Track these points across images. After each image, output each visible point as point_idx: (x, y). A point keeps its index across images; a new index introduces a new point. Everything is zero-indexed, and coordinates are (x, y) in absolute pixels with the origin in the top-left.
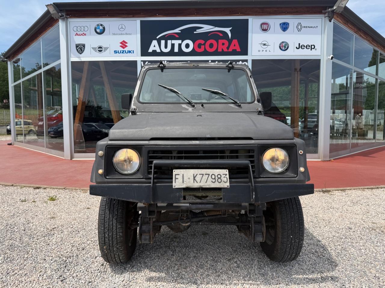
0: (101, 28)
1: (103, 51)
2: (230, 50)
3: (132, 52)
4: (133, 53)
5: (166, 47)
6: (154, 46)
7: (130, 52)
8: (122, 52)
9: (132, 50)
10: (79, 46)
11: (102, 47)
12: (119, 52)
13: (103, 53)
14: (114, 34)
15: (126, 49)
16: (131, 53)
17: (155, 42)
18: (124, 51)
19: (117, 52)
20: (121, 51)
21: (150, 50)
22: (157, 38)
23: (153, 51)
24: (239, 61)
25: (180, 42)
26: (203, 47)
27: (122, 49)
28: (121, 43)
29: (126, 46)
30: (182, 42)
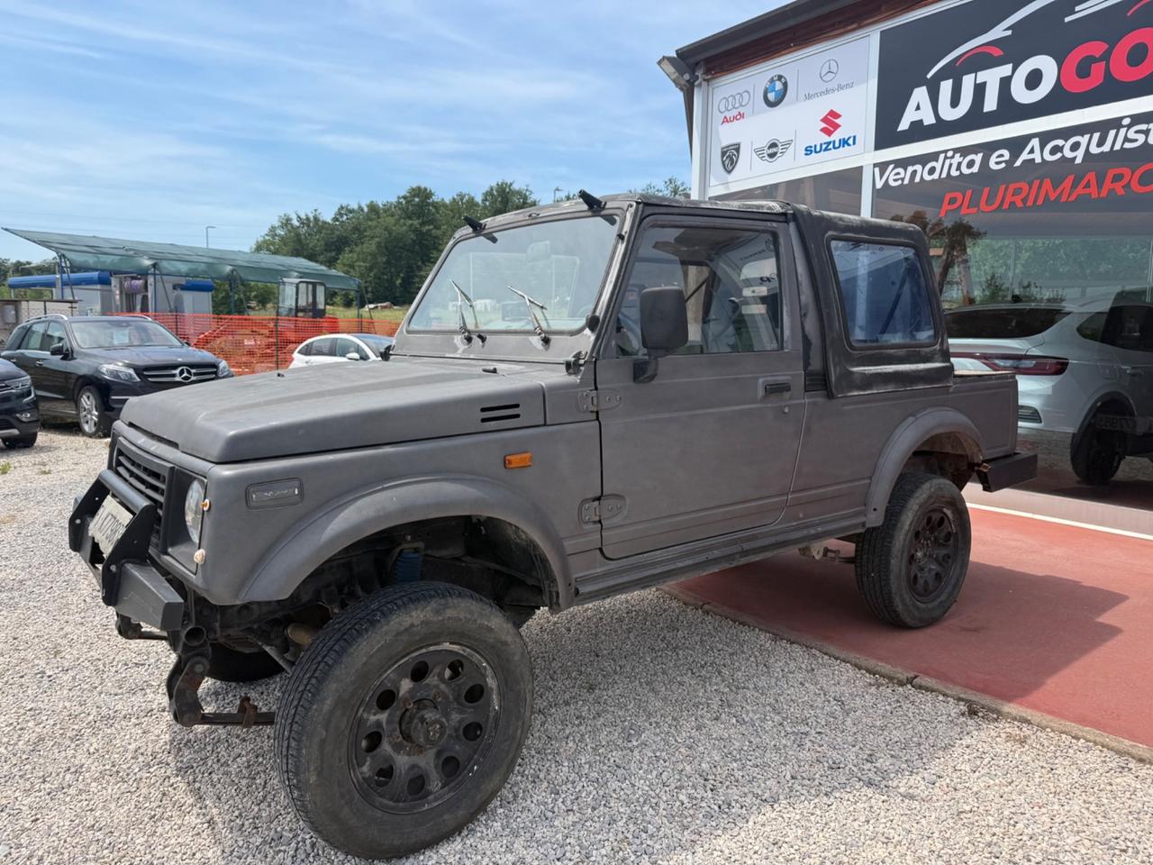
0: (779, 86)
1: (779, 155)
3: (851, 141)
4: (854, 143)
5: (955, 102)
6: (918, 108)
7: (844, 142)
8: (824, 146)
9: (852, 135)
10: (726, 152)
11: (776, 141)
12: (818, 149)
13: (780, 162)
14: (808, 97)
15: (837, 136)
16: (849, 145)
17: (920, 95)
18: (829, 143)
19: (813, 149)
20: (821, 145)
21: (904, 125)
22: (929, 76)
23: (913, 124)
25: (1006, 70)
26: (1098, 69)
27: (826, 138)
28: (825, 120)
29: (836, 126)
30: (1014, 71)
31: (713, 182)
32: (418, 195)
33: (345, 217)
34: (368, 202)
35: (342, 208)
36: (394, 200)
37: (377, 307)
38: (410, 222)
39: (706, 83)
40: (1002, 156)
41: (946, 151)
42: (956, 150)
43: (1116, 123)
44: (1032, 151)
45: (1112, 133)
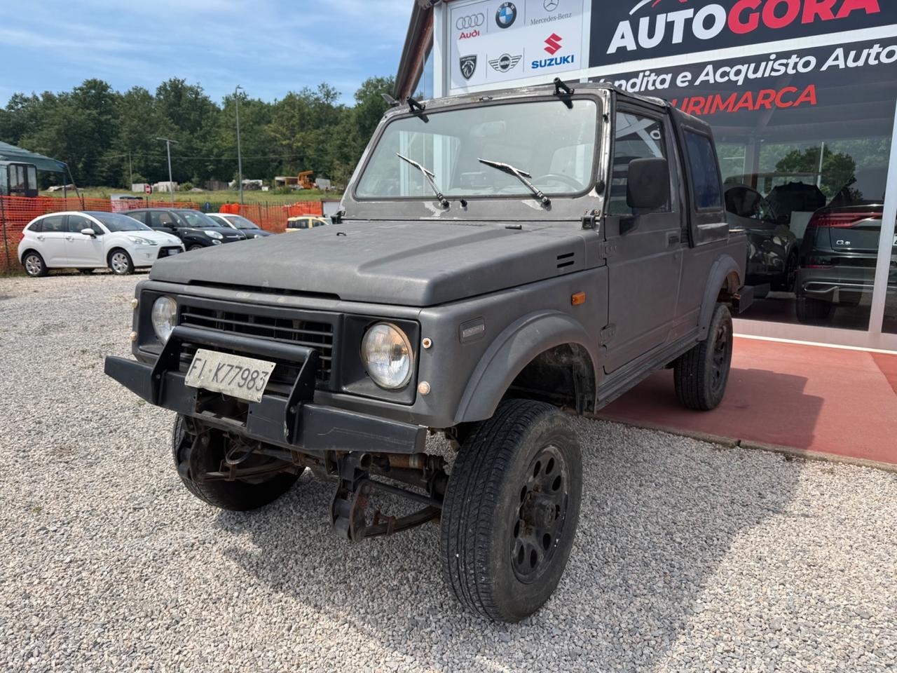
0: (509, 11)
1: (510, 67)
2: (844, 13)
3: (570, 59)
4: (572, 61)
5: (651, 34)
6: (623, 37)
7: (564, 60)
8: (548, 62)
9: (571, 54)
10: (464, 62)
11: (508, 56)
12: (543, 64)
13: (511, 72)
14: (534, 22)
15: (558, 55)
16: (568, 62)
17: (624, 27)
18: (552, 60)
19: (539, 64)
20: (545, 61)
21: (612, 49)
22: (631, 13)
23: (619, 49)
24: (869, 44)
25: (689, 13)
26: (754, 18)
27: (549, 56)
28: (548, 41)
29: (558, 47)
30: (695, 13)
31: (453, 85)
32: (93, 88)
33: (20, 106)
34: (43, 92)
35: (16, 96)
36: (70, 91)
37: (60, 189)
38: (88, 111)
39: (445, 4)
40: (686, 76)
41: (644, 71)
42: (652, 71)
43: (766, 58)
44: (707, 74)
45: (763, 64)
